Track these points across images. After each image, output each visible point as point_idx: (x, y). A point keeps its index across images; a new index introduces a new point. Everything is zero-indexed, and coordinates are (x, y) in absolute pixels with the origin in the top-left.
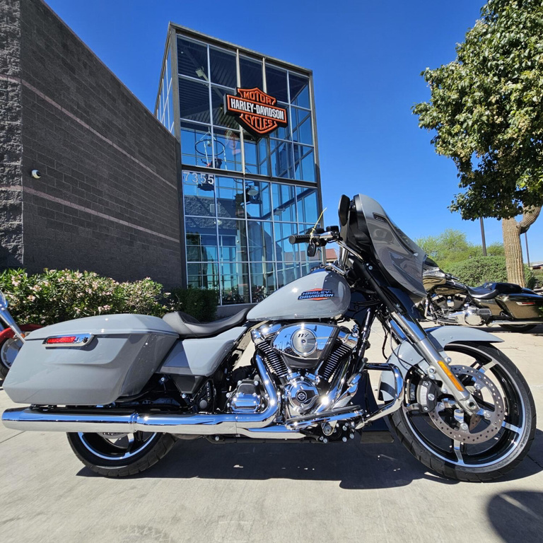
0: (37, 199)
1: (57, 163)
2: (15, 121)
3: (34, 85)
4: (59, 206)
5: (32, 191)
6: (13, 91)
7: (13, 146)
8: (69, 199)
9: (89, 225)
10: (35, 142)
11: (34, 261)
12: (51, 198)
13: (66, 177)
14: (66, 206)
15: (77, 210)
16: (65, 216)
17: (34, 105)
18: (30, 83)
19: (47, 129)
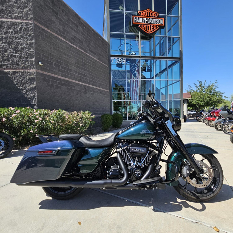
0: (42, 74)
1: (51, 58)
2: (32, 40)
3: (39, 23)
4: (52, 77)
5: (40, 71)
6: (31, 27)
7: (31, 52)
8: (56, 74)
9: (66, 85)
10: (41, 49)
11: (42, 101)
12: (49, 74)
13: (55, 64)
14: (55, 77)
15: (60, 79)
16: (55, 82)
17: (39, 32)
18: (37, 22)
19: (46, 43)
